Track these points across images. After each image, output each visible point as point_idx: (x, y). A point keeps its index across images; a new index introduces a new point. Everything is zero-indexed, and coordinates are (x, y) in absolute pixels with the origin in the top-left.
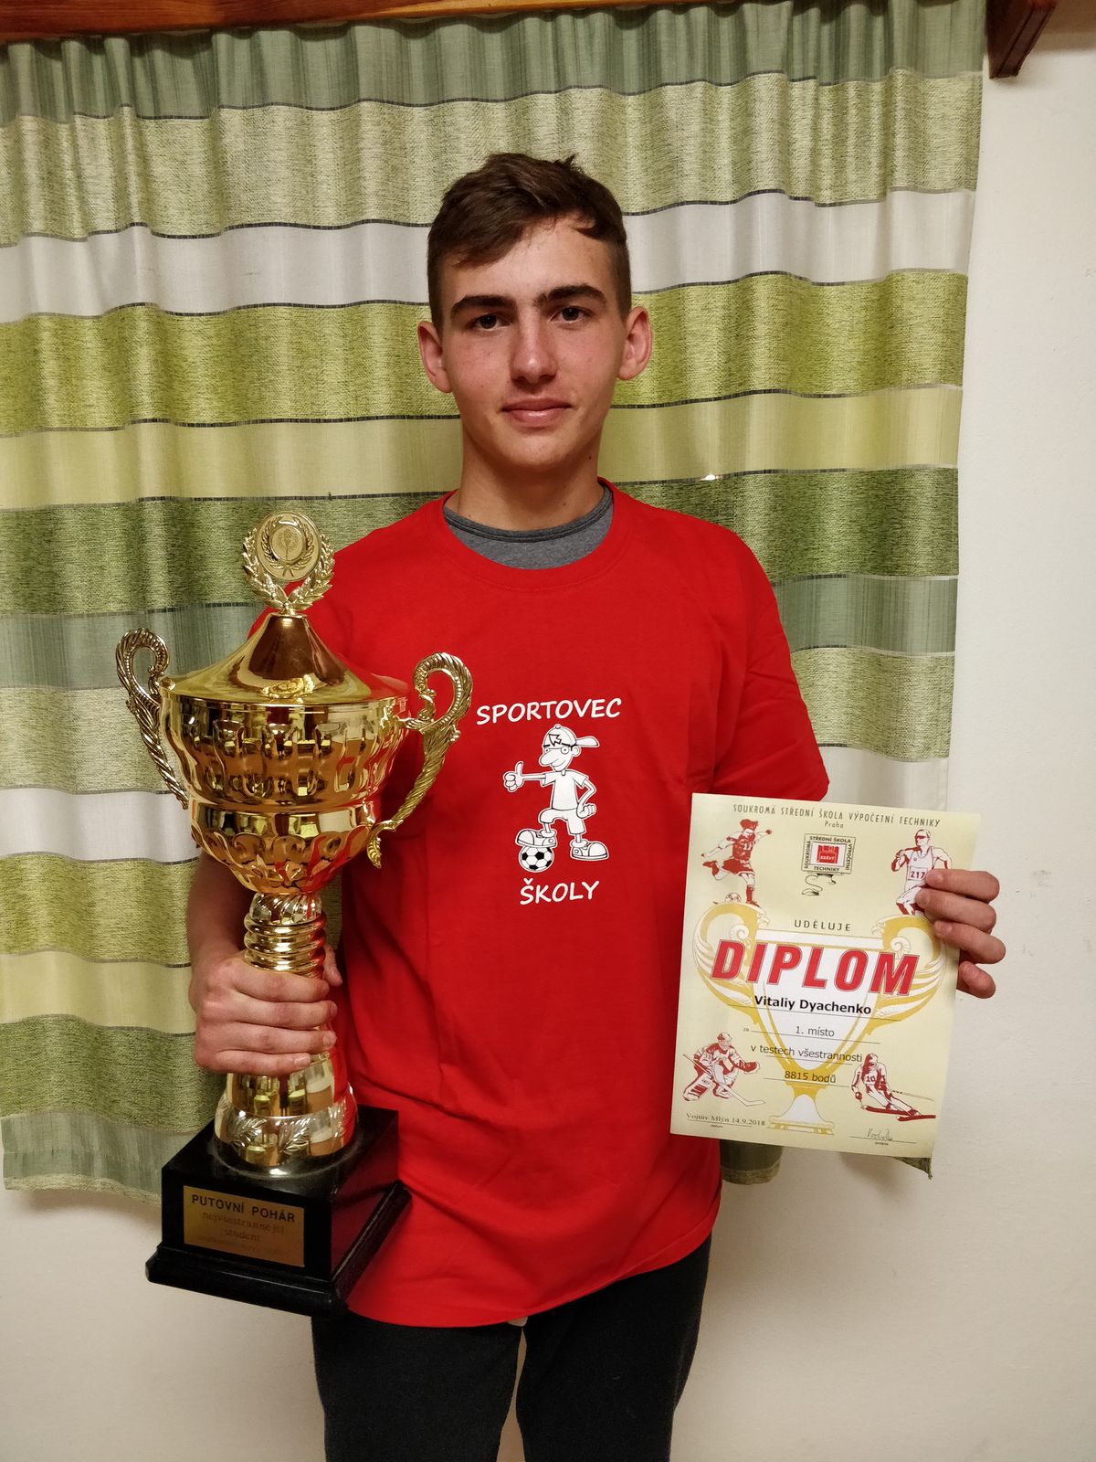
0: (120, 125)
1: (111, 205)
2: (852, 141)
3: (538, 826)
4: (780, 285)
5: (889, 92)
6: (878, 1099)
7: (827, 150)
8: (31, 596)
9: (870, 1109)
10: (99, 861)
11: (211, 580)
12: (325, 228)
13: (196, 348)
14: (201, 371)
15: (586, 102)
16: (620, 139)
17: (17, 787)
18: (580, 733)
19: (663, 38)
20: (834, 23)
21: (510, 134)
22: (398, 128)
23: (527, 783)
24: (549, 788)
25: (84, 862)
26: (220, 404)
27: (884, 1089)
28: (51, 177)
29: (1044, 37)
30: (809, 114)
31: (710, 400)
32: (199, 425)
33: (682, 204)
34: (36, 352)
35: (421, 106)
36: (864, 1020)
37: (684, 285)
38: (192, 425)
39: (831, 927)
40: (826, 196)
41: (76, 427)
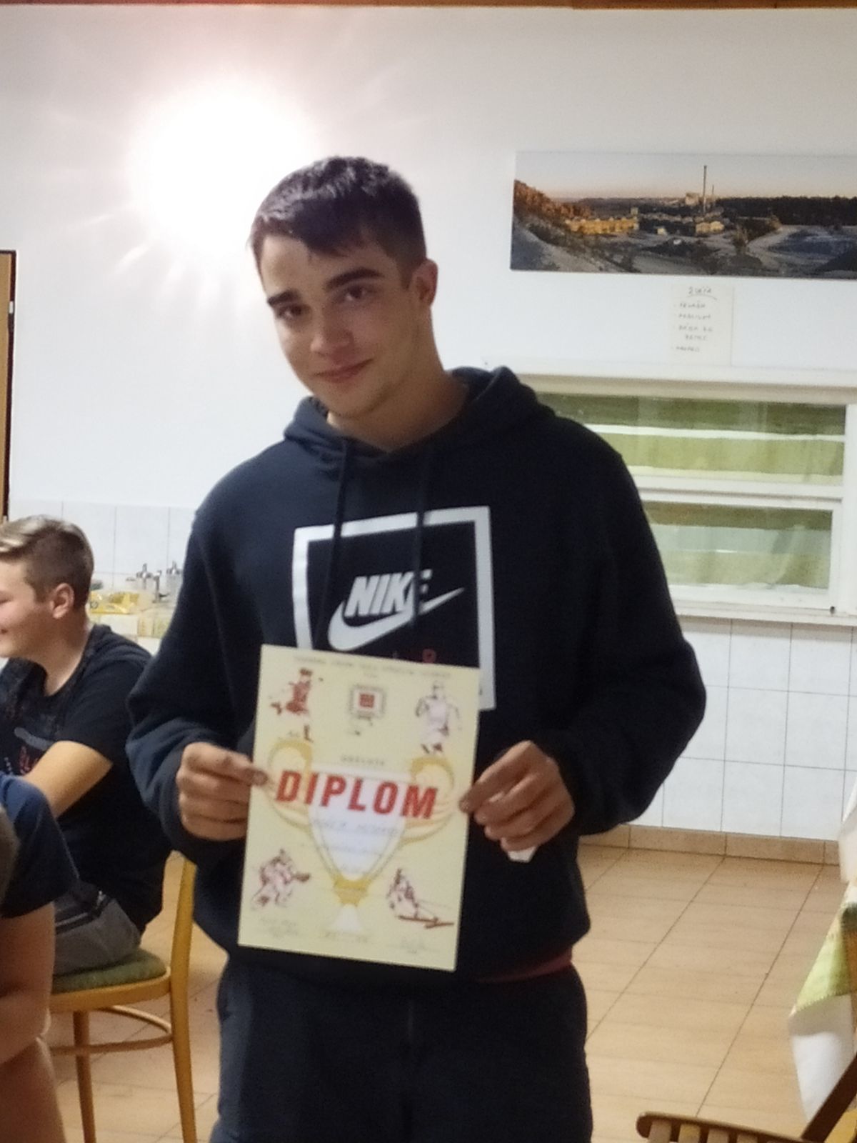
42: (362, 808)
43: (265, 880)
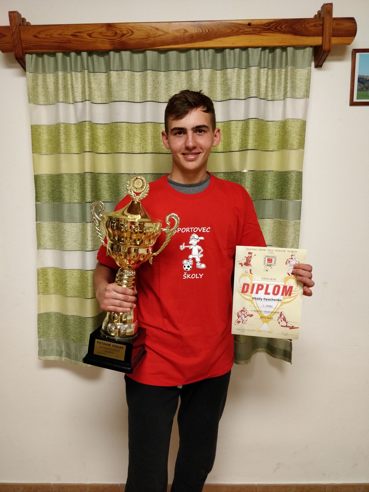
0: (84, 74)
1: (81, 95)
2: (276, 84)
3: (188, 259)
4: (256, 122)
5: (286, 72)
6: (284, 323)
7: (270, 86)
8: (54, 197)
9: (282, 326)
10: (69, 269)
11: (102, 195)
12: (136, 102)
13: (101, 133)
14: (101, 139)
15: (207, 72)
16: (215, 82)
17: (47, 249)
18: (199, 236)
19: (227, 56)
20: (273, 53)
21: (186, 80)
22: (157, 77)
23: (186, 248)
24: (191, 250)
25: (65, 269)
26: (106, 148)
27: (285, 321)
28: (65, 87)
29: (328, 58)
30: (265, 77)
31: (237, 151)
32: (100, 153)
33: (231, 99)
34: (59, 133)
35: (163, 72)
36: (280, 303)
37: (231, 121)
38: (99, 153)
39: (271, 279)
40: (270, 98)
41: (68, 153)
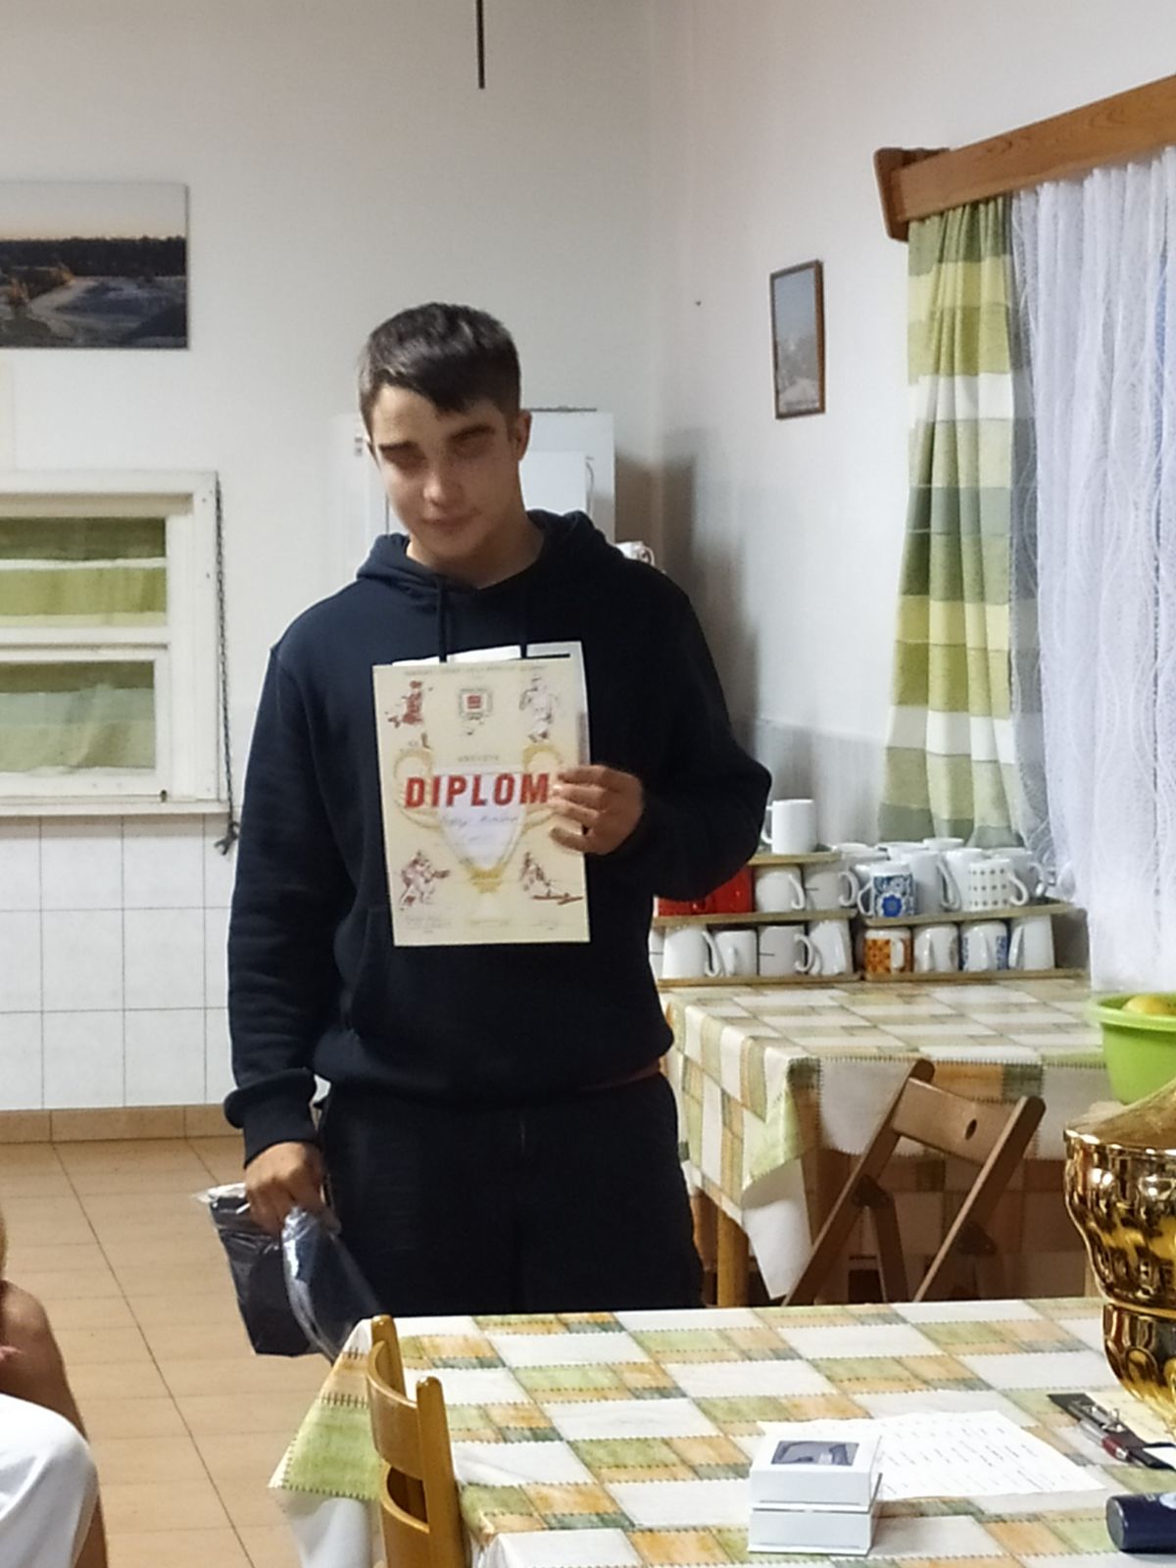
42: (483, 803)
43: (408, 882)
